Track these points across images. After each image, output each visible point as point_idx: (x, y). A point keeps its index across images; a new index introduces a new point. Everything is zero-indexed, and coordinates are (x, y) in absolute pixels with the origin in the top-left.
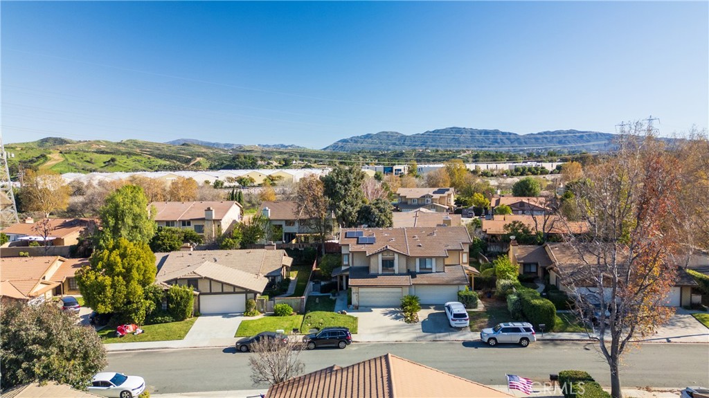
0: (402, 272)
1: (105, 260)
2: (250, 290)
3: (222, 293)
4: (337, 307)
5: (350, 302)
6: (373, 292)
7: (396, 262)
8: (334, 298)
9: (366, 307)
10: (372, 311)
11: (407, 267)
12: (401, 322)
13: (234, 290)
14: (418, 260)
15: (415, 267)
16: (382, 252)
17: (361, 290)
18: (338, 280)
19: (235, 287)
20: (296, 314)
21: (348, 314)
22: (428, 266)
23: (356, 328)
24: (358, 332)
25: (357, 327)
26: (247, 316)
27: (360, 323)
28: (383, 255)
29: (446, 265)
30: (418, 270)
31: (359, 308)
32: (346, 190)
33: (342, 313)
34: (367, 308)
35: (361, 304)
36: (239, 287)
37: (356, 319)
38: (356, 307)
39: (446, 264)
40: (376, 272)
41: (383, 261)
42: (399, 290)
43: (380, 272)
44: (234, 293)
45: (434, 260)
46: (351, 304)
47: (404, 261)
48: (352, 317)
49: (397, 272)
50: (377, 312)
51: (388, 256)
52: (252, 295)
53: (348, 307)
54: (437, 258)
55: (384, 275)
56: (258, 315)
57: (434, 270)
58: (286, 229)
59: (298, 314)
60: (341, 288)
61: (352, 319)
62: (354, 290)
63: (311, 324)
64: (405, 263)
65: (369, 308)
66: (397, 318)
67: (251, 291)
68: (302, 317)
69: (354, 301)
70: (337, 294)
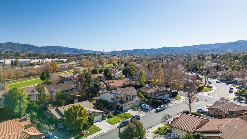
1: (78, 112)
3: (97, 115)
6: (127, 106)
14: (131, 96)
20: (114, 116)
21: (126, 113)
26: (104, 120)
34: (127, 110)
43: (126, 101)
45: (134, 96)
49: (129, 100)
50: (130, 111)
51: (127, 97)
66: (135, 111)
69: (124, 109)
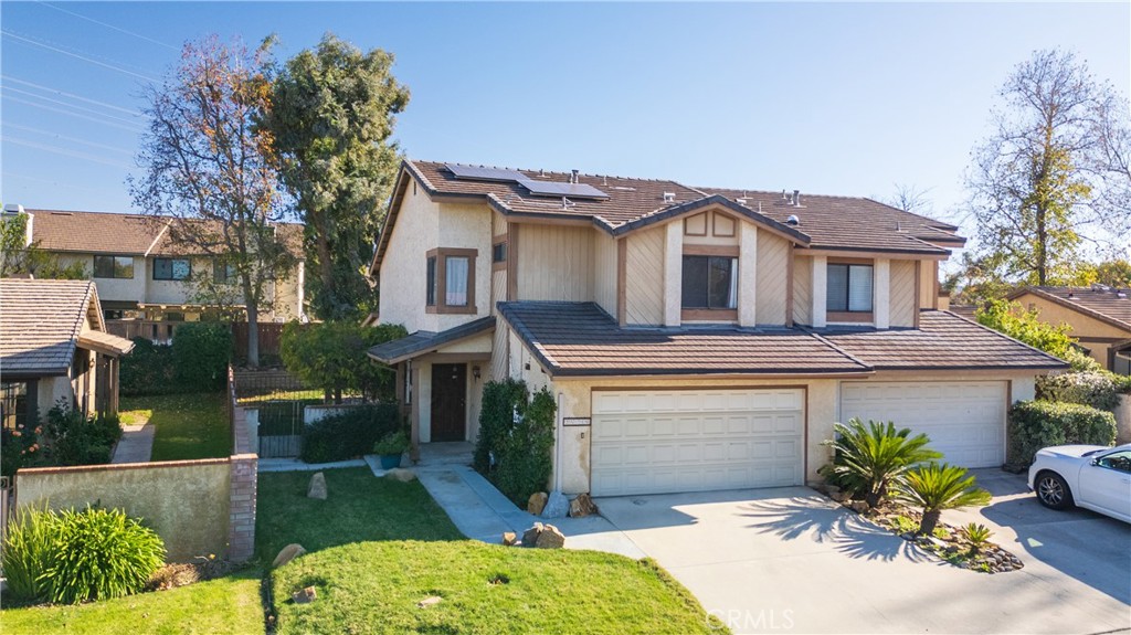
0: (765, 322)
9: (636, 498)
14: (822, 270)
16: (686, 212)
17: (606, 403)
20: (187, 576)
21: (572, 543)
22: (857, 302)
28: (686, 231)
29: (922, 310)
30: (820, 317)
31: (599, 510)
32: (353, 118)
38: (581, 500)
40: (653, 321)
41: (685, 258)
42: (791, 400)
47: (778, 256)
48: (611, 560)
49: (747, 317)
54: (898, 257)
55: (698, 334)
57: (882, 318)
59: (206, 573)
62: (568, 394)
64: (784, 274)
65: (651, 504)
69: (570, 469)
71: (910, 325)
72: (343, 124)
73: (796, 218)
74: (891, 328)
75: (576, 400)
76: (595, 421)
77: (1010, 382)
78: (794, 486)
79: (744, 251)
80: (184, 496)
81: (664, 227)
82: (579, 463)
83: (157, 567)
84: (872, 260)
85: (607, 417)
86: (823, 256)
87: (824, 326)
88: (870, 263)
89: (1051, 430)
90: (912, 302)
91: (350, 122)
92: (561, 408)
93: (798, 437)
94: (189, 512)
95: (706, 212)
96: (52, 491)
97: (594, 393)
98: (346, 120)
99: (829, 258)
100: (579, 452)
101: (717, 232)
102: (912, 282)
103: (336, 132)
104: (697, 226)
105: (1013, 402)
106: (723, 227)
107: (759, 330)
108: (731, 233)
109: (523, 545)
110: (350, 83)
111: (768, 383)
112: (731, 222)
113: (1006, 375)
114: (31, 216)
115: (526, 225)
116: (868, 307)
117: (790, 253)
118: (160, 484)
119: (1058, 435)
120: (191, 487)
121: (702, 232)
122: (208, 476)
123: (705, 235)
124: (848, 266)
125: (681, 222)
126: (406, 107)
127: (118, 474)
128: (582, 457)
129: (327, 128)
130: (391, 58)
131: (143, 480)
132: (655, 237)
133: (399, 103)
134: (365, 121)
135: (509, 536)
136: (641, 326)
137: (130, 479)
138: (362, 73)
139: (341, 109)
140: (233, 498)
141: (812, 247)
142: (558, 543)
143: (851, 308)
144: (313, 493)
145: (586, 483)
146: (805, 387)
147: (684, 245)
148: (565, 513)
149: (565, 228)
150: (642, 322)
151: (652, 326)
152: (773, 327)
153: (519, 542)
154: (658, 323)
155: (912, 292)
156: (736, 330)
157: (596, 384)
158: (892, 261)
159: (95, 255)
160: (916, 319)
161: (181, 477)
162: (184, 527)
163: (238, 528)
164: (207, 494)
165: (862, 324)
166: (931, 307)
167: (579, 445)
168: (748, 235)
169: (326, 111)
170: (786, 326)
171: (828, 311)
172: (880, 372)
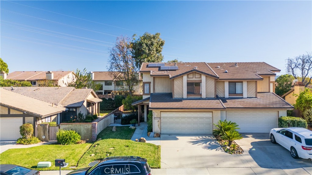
0: (209, 97)
2: (28, 112)
4: (135, 135)
5: (150, 130)
6: (178, 118)
7: (203, 84)
8: (133, 127)
9: (170, 134)
10: (177, 139)
11: (215, 91)
12: (219, 152)
13: (9, 111)
14: (227, 84)
15: (224, 92)
16: (187, 73)
17: (164, 115)
18: (139, 111)
19: (9, 108)
20: (84, 142)
21: (147, 142)
22: (238, 91)
23: (158, 160)
24: (162, 165)
25: (159, 158)
26: (20, 143)
27: (163, 154)
28: (188, 77)
29: (259, 93)
30: (227, 95)
31: (161, 136)
32: (149, 50)
33: (140, 140)
34: (172, 136)
35: (163, 131)
36: (14, 109)
37: (158, 147)
38: (157, 134)
39: (258, 91)
40: (180, 97)
41: (188, 83)
42: (209, 115)
43: (185, 96)
44: (9, 115)
45: (245, 84)
46: (152, 131)
47: (212, 83)
48: (153, 145)
49: (204, 96)
50: (183, 140)
51: (194, 78)
52: (31, 119)
53: (148, 135)
54: (249, 81)
55: (189, 99)
56: (36, 142)
57: (245, 95)
58: (105, 88)
59: (87, 142)
60: (142, 120)
61: (152, 148)
62: (155, 113)
63: (96, 153)
64: (214, 86)
65: (173, 136)
66: (212, 147)
67: (29, 114)
68: (89, 145)
69: (156, 128)
70: (136, 125)
71: (254, 97)
72: (147, 51)
73: (227, 71)
74: (248, 98)
75: (157, 114)
76: (161, 118)
77: (278, 111)
78: (210, 134)
79: (202, 81)
80: (85, 129)
81: (183, 76)
82: (158, 127)
83: (79, 140)
84: (242, 81)
85: (164, 118)
86: (227, 81)
87: (228, 97)
88: (242, 82)
89: (284, 124)
90: (255, 91)
91: (149, 51)
92: (154, 115)
93: (211, 123)
94: (86, 132)
95: (193, 73)
96: (65, 127)
97: (161, 112)
98: (148, 50)
99: (229, 81)
100: (158, 124)
101: (196, 77)
102: (255, 86)
103: (146, 53)
104: (191, 76)
105: (279, 116)
106: (198, 76)
107: (207, 99)
108: (199, 77)
109: (139, 142)
110: (149, 43)
111: (202, 111)
112: (200, 75)
113: (277, 110)
114: (93, 74)
115: (157, 77)
116: (242, 93)
117: (215, 81)
118: (81, 127)
119: (286, 125)
120: (86, 128)
121: (192, 77)
122: (89, 126)
123: (193, 78)
124: (235, 83)
125: (186, 75)
126: (164, 45)
127: (75, 125)
128: (158, 125)
129: (144, 52)
130: (159, 34)
131: (79, 126)
132: (181, 79)
133: (162, 44)
134: (152, 50)
135: (136, 140)
136: (178, 98)
137: (77, 126)
138: (152, 40)
139: (147, 48)
140: (93, 130)
141: (220, 79)
142: (144, 141)
143: (236, 93)
144: (113, 130)
145: (160, 131)
146: (212, 112)
147: (187, 80)
148: (153, 136)
149: (165, 77)
150: (178, 97)
151: (180, 98)
152: (211, 98)
153: (138, 141)
154: (182, 97)
155: (255, 89)
156: (201, 99)
157: (161, 111)
158: (247, 82)
159: (105, 81)
160: (256, 95)
161: (84, 125)
162: (85, 134)
163: (94, 135)
164: (88, 129)
165: (240, 97)
166: (268, 92)
167: (158, 123)
168: (203, 78)
169: (144, 49)
170: (214, 98)
171: (229, 94)
172: (228, 109)
